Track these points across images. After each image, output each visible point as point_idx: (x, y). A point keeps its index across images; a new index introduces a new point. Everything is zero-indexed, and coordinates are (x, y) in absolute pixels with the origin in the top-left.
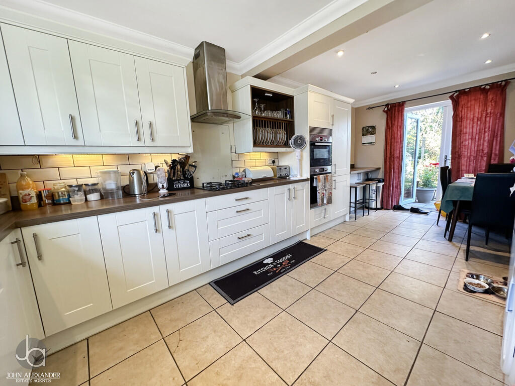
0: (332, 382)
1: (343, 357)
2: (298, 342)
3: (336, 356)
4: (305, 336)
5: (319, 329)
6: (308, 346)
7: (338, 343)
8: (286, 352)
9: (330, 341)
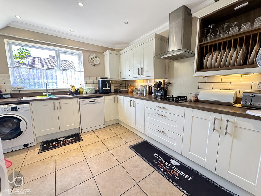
0: (79, 171)
1: (84, 179)
2: (100, 165)
3: (86, 177)
4: (102, 168)
5: (102, 175)
6: (96, 168)
7: (91, 180)
8: (98, 160)
9: (93, 177)
